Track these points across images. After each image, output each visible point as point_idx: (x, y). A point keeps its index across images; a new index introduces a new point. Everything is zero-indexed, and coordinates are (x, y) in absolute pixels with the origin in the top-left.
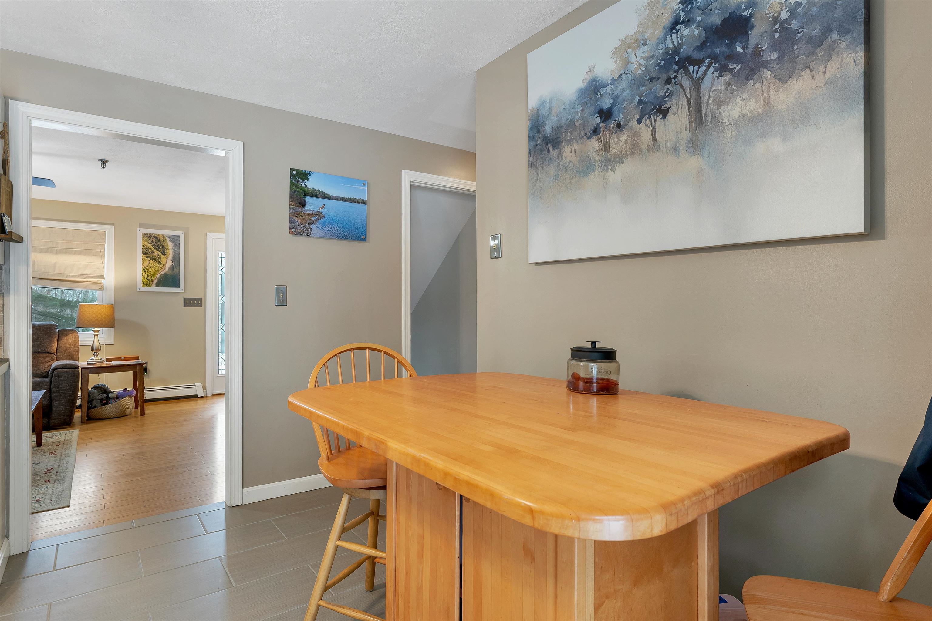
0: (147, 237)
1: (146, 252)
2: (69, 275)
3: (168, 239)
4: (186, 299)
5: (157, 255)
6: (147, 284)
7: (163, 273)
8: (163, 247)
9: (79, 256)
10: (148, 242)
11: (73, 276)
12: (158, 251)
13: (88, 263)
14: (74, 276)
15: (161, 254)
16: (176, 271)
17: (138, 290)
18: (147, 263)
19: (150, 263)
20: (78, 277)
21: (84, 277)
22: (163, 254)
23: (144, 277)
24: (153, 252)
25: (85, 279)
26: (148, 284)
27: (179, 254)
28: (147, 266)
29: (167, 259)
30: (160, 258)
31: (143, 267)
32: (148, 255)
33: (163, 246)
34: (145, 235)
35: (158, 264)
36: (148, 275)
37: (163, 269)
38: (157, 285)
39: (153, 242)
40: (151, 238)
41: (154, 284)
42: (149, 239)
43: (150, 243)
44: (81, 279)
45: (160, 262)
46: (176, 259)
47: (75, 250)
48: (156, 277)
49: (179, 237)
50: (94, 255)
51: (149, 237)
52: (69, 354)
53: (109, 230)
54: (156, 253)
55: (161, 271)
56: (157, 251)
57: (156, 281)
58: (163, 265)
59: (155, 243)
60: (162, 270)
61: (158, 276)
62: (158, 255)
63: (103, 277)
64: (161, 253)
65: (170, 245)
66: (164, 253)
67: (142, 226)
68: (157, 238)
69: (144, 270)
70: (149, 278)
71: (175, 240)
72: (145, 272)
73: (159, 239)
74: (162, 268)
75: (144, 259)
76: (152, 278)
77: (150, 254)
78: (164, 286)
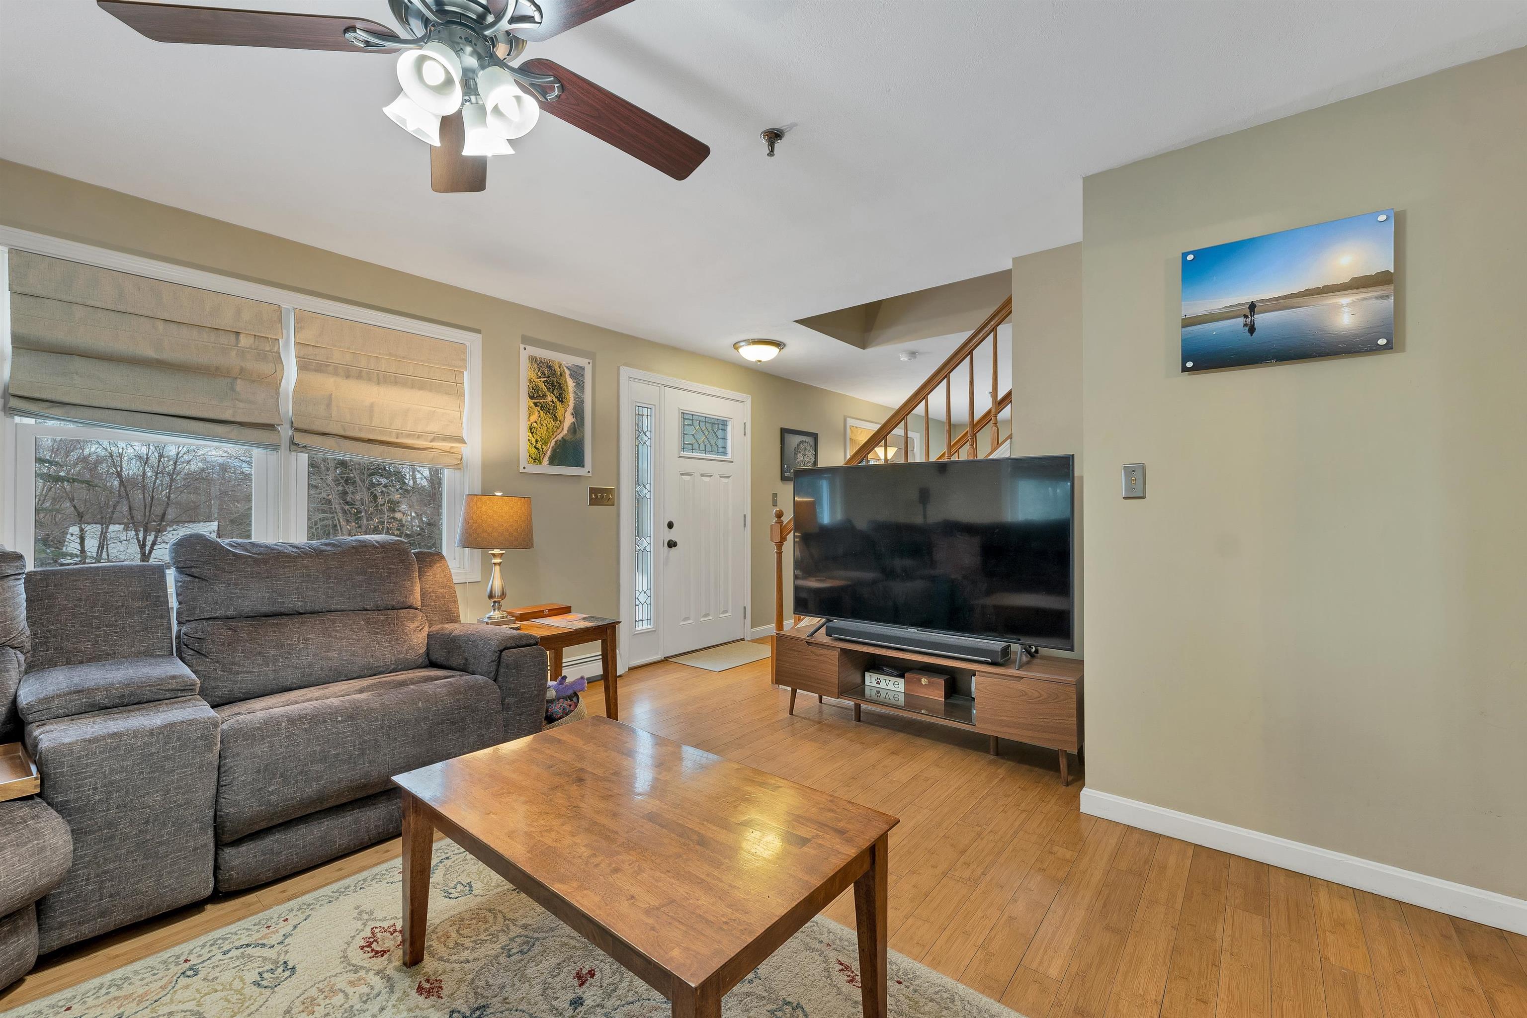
0: (536, 365)
1: (535, 394)
2: (402, 433)
3: (567, 372)
4: (592, 490)
5: (551, 401)
6: (535, 459)
7: (559, 437)
8: (561, 388)
9: (421, 392)
10: (537, 374)
11: (409, 436)
12: (553, 393)
13: (434, 409)
14: (410, 434)
15: (556, 400)
16: (578, 436)
17: (522, 470)
18: (535, 417)
19: (540, 417)
20: (419, 437)
21: (429, 439)
22: (560, 401)
23: (531, 443)
24: (544, 396)
25: (431, 443)
26: (537, 460)
27: (582, 402)
28: (536, 422)
29: (566, 411)
30: (555, 408)
31: (530, 423)
32: (536, 401)
33: (560, 384)
34: (533, 359)
35: (552, 420)
36: (537, 441)
37: (561, 429)
38: (552, 462)
39: (545, 375)
40: (541, 367)
41: (546, 461)
42: (539, 369)
43: (540, 377)
44: (425, 443)
45: (554, 415)
46: (578, 413)
47: (413, 380)
48: (549, 445)
49: (583, 369)
50: (446, 394)
51: (538, 365)
52: (444, 609)
53: (473, 342)
54: (550, 398)
55: (556, 434)
56: (551, 394)
57: (549, 453)
58: (560, 421)
59: (549, 377)
60: (559, 431)
61: (553, 444)
62: (553, 402)
63: (462, 441)
64: (557, 397)
65: (571, 384)
66: (561, 399)
67: (527, 340)
68: (550, 367)
69: (531, 429)
70: (539, 445)
71: (578, 374)
72: (532, 433)
73: (554, 370)
74: (558, 428)
75: (531, 407)
76: (544, 447)
77: (539, 398)
78: (561, 463)
